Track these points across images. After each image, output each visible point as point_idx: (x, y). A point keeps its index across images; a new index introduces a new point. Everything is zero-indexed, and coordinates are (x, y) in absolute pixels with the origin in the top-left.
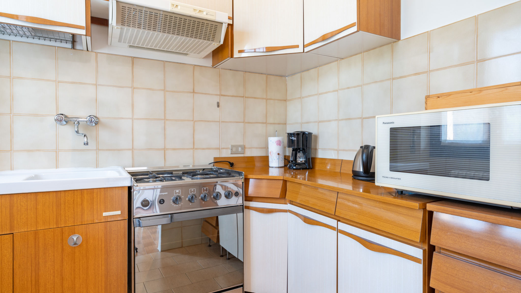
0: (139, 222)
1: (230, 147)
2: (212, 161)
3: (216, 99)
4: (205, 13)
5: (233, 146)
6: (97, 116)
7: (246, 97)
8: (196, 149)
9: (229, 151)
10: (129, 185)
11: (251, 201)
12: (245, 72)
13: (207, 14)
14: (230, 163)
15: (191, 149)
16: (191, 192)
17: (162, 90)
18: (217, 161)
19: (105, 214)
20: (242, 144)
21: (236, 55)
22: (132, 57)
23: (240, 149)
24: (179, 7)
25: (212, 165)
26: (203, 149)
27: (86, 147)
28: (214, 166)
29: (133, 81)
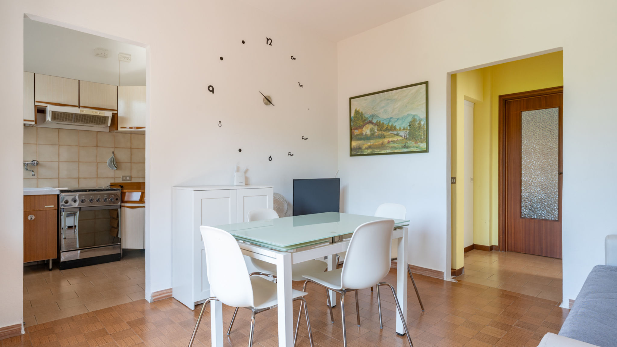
0: (63, 210)
1: (121, 177)
2: (109, 184)
3: (112, 150)
4: (98, 113)
5: (123, 177)
6: (38, 160)
7: (132, 148)
8: (99, 178)
9: (121, 179)
10: (58, 194)
11: (126, 203)
12: (132, 134)
13: (100, 113)
14: (120, 186)
15: (95, 178)
16: (91, 197)
17: (77, 146)
18: (112, 185)
19: (46, 207)
20: (130, 175)
21: (120, 129)
22: (58, 129)
23: (128, 178)
24: (84, 111)
25: (109, 187)
26: (104, 178)
27: (33, 177)
28: (110, 187)
29: (59, 141)
